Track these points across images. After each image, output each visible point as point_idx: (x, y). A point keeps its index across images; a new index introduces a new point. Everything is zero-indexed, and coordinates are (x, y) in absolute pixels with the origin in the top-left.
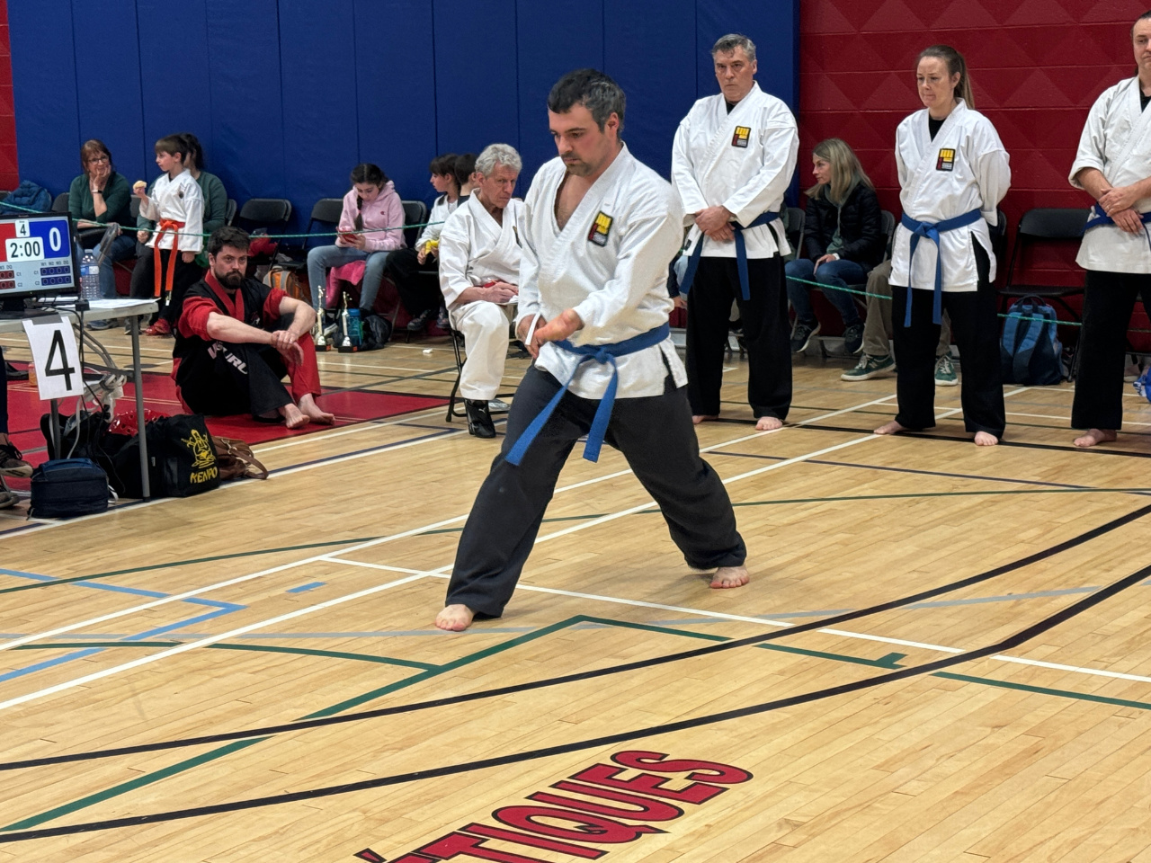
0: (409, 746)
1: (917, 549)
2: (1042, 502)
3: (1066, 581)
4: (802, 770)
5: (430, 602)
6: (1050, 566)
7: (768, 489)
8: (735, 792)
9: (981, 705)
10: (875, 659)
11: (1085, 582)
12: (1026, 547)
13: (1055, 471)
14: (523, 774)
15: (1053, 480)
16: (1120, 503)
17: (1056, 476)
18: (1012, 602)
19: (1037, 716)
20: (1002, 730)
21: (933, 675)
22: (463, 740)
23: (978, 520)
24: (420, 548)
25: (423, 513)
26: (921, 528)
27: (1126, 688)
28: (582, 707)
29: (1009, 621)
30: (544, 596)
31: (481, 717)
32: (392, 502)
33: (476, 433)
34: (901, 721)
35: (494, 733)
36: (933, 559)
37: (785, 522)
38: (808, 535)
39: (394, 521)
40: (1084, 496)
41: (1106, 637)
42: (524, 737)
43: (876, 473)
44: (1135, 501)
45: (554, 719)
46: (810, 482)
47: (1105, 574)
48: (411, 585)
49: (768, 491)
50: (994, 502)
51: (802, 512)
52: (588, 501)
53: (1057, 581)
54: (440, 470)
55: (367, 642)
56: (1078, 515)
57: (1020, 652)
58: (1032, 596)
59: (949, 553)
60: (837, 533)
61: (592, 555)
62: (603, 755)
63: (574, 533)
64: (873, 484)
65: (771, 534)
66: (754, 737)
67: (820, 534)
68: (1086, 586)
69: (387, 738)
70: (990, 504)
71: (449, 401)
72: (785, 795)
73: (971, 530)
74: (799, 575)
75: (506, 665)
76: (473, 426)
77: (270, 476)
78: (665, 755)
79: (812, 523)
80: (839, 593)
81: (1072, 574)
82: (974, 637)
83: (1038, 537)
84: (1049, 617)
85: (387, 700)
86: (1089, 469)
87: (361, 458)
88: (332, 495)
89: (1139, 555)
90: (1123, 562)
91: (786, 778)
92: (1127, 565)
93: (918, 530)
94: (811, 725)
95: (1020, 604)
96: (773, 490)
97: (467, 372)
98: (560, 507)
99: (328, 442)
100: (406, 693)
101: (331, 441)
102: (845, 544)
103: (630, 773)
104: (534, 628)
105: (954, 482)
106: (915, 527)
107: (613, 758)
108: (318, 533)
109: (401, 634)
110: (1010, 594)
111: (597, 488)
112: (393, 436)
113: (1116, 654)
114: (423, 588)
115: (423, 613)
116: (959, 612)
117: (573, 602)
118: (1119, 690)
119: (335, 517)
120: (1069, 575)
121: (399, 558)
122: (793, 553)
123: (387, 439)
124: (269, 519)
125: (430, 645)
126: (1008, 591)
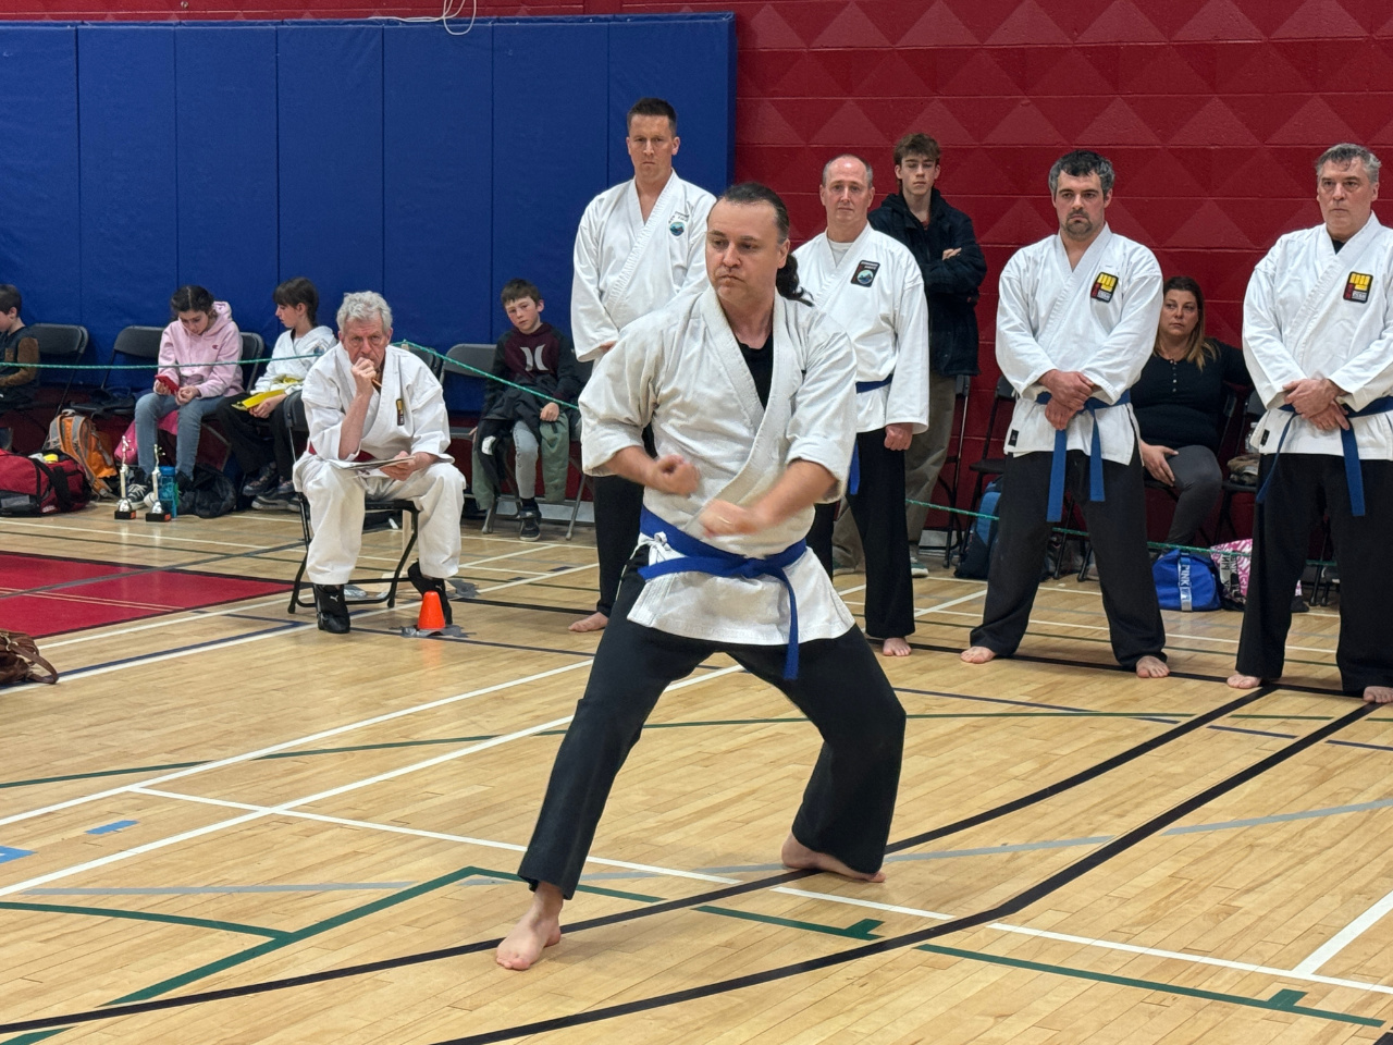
2: (1035, 728)
3: (1071, 829)
5: (275, 847)
6: (1051, 808)
7: (697, 706)
9: (979, 988)
10: (844, 926)
11: (1094, 830)
12: (1020, 784)
13: (1048, 690)
15: (1046, 700)
16: (1129, 731)
17: (1047, 695)
18: (1007, 855)
19: (1048, 1002)
20: (1008, 1021)
21: (918, 948)
22: (324, 1032)
23: (960, 750)
24: (260, 776)
25: (263, 730)
27: (1153, 966)
28: (478, 988)
29: (1005, 880)
30: (422, 841)
31: (347, 1002)
32: (221, 716)
33: (324, 627)
34: (881, 1007)
37: (723, 748)
38: (755, 765)
39: (225, 741)
40: (1086, 721)
41: (1124, 901)
42: (405, 1028)
44: (1147, 728)
45: (442, 1005)
46: (750, 698)
47: (1117, 821)
48: (251, 825)
50: (977, 728)
51: (744, 735)
52: (473, 718)
53: (1061, 828)
54: (282, 675)
55: (192, 900)
56: (1080, 744)
57: (1024, 920)
58: (1033, 848)
59: (928, 790)
60: (790, 763)
61: (483, 789)
63: (459, 758)
65: (707, 763)
66: (698, 1029)
67: (766, 764)
68: (1095, 835)
70: (973, 729)
71: (293, 586)
73: (952, 762)
74: (744, 817)
75: (377, 932)
76: (322, 617)
77: (61, 680)
79: (758, 750)
81: (1078, 819)
82: (965, 900)
83: (1034, 772)
84: (1054, 874)
85: (220, 979)
86: (1088, 688)
87: (179, 658)
88: (142, 705)
89: (1156, 797)
90: (1138, 805)
92: (1142, 810)
94: (770, 1014)
95: (1019, 857)
97: (316, 551)
98: (439, 725)
99: (135, 636)
100: (246, 970)
101: (140, 635)
104: (414, 882)
105: (927, 702)
108: (126, 755)
109: (239, 890)
110: (1005, 844)
111: (486, 701)
112: (220, 630)
113: (1138, 924)
114: (265, 829)
115: (269, 862)
116: (945, 867)
117: (460, 849)
118: (1146, 970)
119: (147, 735)
120: (1074, 821)
121: (233, 790)
122: (735, 789)
123: (212, 633)
124: (62, 737)
125: (278, 905)
126: (1001, 842)
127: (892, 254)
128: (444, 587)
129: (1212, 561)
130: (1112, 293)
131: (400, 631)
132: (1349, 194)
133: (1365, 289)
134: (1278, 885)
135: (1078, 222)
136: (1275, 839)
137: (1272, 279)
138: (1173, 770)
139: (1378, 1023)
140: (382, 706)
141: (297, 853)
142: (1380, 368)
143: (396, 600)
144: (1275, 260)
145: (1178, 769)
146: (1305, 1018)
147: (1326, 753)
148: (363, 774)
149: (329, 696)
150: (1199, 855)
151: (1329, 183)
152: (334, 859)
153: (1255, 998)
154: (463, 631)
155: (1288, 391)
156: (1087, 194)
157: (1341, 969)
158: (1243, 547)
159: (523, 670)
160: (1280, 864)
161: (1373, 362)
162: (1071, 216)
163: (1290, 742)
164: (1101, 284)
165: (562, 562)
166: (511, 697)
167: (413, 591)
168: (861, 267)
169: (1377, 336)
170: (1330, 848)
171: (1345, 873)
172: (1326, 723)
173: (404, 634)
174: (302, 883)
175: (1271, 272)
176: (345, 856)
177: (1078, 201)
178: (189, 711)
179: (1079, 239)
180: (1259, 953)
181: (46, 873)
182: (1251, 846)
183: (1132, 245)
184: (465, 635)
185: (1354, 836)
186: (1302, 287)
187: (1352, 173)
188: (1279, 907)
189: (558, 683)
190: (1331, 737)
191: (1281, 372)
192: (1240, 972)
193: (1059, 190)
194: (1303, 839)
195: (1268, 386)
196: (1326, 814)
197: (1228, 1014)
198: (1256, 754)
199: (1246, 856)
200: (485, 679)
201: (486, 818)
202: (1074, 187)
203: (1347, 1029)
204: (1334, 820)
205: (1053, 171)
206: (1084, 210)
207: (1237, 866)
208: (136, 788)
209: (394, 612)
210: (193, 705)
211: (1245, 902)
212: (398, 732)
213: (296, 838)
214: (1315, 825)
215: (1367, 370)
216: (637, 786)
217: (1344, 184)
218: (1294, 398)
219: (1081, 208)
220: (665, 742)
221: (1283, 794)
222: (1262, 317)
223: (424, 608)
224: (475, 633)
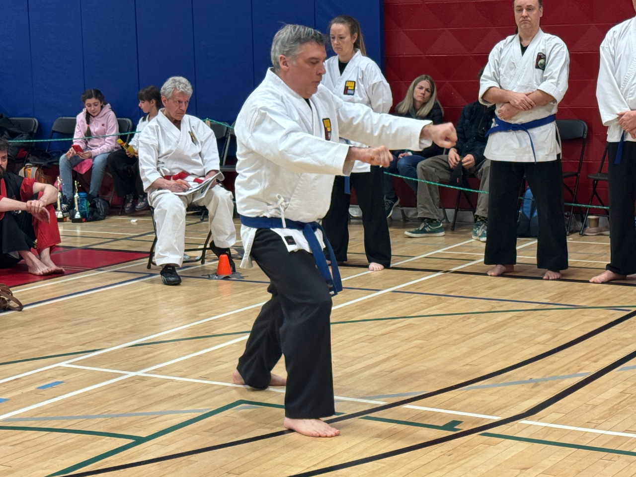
1: (469, 349)
2: (551, 316)
3: (568, 369)
5: (137, 393)
6: (557, 359)
7: (368, 311)
9: (513, 454)
10: (441, 425)
11: (580, 369)
12: (541, 347)
13: (560, 295)
15: (559, 301)
16: (603, 316)
17: (560, 298)
19: (550, 461)
20: (527, 471)
21: (479, 435)
23: (509, 329)
24: (129, 356)
25: (132, 332)
26: (472, 335)
27: (609, 440)
28: (243, 463)
29: (531, 397)
30: (215, 387)
31: (174, 472)
32: (111, 325)
34: (459, 466)
36: (480, 356)
37: (380, 333)
38: (396, 341)
39: (112, 338)
41: (595, 406)
43: (441, 299)
44: (612, 314)
45: (223, 472)
46: (396, 306)
47: (593, 364)
48: (124, 382)
49: (367, 313)
50: (519, 317)
51: (391, 326)
52: (245, 322)
53: (562, 369)
54: (143, 302)
55: (93, 422)
56: (576, 324)
57: (539, 418)
58: (546, 380)
59: (490, 352)
60: (416, 339)
64: (438, 306)
67: (403, 341)
68: (581, 372)
71: (149, 255)
73: (505, 336)
74: (390, 369)
75: (189, 435)
77: (24, 309)
79: (398, 333)
80: (417, 381)
81: (572, 364)
82: (508, 408)
83: (549, 340)
84: (557, 393)
85: (106, 462)
86: (582, 294)
87: (88, 295)
88: (68, 321)
89: (616, 350)
90: (605, 355)
92: (607, 358)
93: (469, 337)
94: (399, 471)
95: (539, 385)
96: (371, 311)
98: (227, 326)
99: (65, 284)
100: (120, 457)
101: (68, 283)
102: (420, 347)
104: (209, 409)
105: (493, 304)
106: (467, 335)
108: (59, 347)
109: (117, 416)
110: (531, 379)
111: (252, 312)
112: (111, 279)
113: (602, 418)
114: (132, 384)
115: (132, 401)
116: (498, 392)
117: (235, 391)
118: (604, 442)
119: (71, 336)
120: (570, 365)
121: (115, 364)
122: (385, 354)
123: (106, 281)
124: (24, 338)
125: (137, 423)
126: (529, 377)
138: (625, 336)
140: (198, 316)
141: (148, 396)
143: (206, 260)
145: (629, 336)
148: (186, 353)
149: (168, 312)
152: (168, 398)
154: (241, 275)
173: (209, 278)
174: (151, 411)
176: (174, 397)
178: (93, 323)
181: (14, 410)
184: (242, 277)
200: (252, 301)
208: (63, 364)
209: (204, 267)
212: (204, 330)
213: (148, 388)
220: (348, 330)
223: (219, 264)
224: (248, 276)
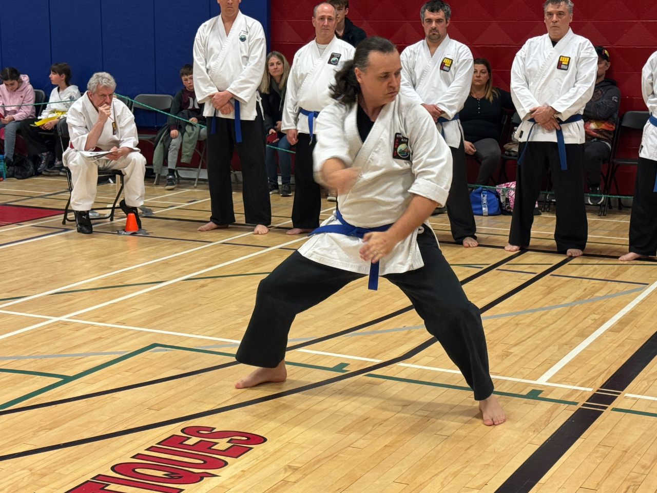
0: (55, 428)
1: (350, 301)
4: (295, 435)
5: (62, 336)
7: (261, 265)
8: (257, 449)
9: (395, 392)
10: (331, 366)
14: (128, 443)
16: (460, 273)
18: (405, 332)
19: (426, 398)
20: (408, 408)
21: (365, 375)
22: (89, 422)
24: (52, 302)
25: (52, 281)
26: (351, 288)
28: (162, 400)
29: (405, 343)
30: (132, 332)
31: (99, 408)
32: (34, 274)
33: (80, 231)
34: (349, 403)
35: (108, 418)
36: (359, 306)
39: (35, 286)
42: (127, 420)
44: (468, 271)
45: (145, 408)
48: (49, 326)
49: (260, 267)
52: (154, 273)
54: (61, 254)
55: (23, 362)
57: (414, 361)
58: (418, 328)
59: (367, 303)
61: (159, 306)
62: (176, 429)
63: (147, 293)
66: (265, 416)
69: (41, 423)
71: (64, 212)
72: (287, 450)
75: (111, 375)
76: (79, 226)
78: (214, 429)
80: (308, 328)
82: (386, 353)
84: (429, 339)
85: (38, 399)
91: (287, 440)
95: (411, 332)
96: (263, 266)
97: (75, 195)
98: (137, 277)
100: (51, 394)
103: (193, 440)
104: (128, 351)
107: (183, 431)
109: (45, 357)
110: (405, 326)
111: (159, 265)
112: (30, 233)
114: (57, 328)
115: (58, 344)
116: (377, 338)
117: (149, 335)
121: (40, 309)
123: (26, 235)
125: (64, 363)
126: (403, 325)
127: (347, 50)
128: (137, 211)
129: (497, 192)
130: (450, 67)
131: (117, 232)
132: (559, 19)
133: (567, 64)
134: (530, 342)
135: (434, 34)
136: (528, 321)
137: (524, 59)
138: (480, 290)
139: (575, 404)
140: (111, 268)
141: (71, 339)
142: (574, 101)
143: (114, 217)
144: (525, 51)
145: (483, 289)
146: (543, 402)
147: (550, 280)
148: (102, 301)
149: (84, 264)
150: (493, 329)
151: (550, 14)
152: (90, 341)
153: (520, 394)
154: (147, 232)
155: (532, 112)
156: (438, 21)
157: (559, 379)
158: (511, 185)
159: (176, 250)
160: (530, 332)
161: (571, 98)
162: (431, 31)
163: (533, 276)
164: (445, 63)
165: (193, 198)
166: (171, 262)
167: (122, 213)
168: (332, 56)
169: (573, 86)
170: (552, 324)
171: (559, 335)
172: (550, 266)
173: (119, 234)
174: (76, 353)
175: (523, 56)
176: (95, 340)
177: (434, 24)
178: (16, 272)
179: (435, 42)
180: (521, 373)
182: (517, 324)
183: (459, 44)
184: (148, 234)
185: (563, 319)
186: (538, 64)
187: (561, 9)
188: (530, 352)
189: (193, 256)
190: (552, 273)
191: (529, 103)
192: (513, 382)
193: (425, 18)
194: (540, 321)
195: (523, 110)
196: (551, 308)
197: (508, 401)
198: (518, 282)
199: (515, 329)
200: (159, 254)
201: (161, 320)
202: (432, 17)
203: (561, 406)
204: (554, 311)
205: (422, 9)
206: (437, 29)
207: (511, 334)
209: (113, 224)
210: (19, 269)
211: (514, 350)
212: (118, 281)
213: (71, 332)
214: (545, 314)
215: (568, 102)
216: (232, 304)
217: (557, 15)
218: (535, 115)
219: (435, 28)
220: (244, 282)
221: (531, 300)
222: (519, 78)
223: (127, 221)
224: (152, 233)
